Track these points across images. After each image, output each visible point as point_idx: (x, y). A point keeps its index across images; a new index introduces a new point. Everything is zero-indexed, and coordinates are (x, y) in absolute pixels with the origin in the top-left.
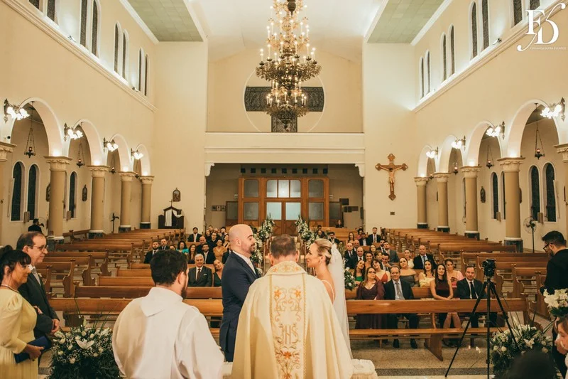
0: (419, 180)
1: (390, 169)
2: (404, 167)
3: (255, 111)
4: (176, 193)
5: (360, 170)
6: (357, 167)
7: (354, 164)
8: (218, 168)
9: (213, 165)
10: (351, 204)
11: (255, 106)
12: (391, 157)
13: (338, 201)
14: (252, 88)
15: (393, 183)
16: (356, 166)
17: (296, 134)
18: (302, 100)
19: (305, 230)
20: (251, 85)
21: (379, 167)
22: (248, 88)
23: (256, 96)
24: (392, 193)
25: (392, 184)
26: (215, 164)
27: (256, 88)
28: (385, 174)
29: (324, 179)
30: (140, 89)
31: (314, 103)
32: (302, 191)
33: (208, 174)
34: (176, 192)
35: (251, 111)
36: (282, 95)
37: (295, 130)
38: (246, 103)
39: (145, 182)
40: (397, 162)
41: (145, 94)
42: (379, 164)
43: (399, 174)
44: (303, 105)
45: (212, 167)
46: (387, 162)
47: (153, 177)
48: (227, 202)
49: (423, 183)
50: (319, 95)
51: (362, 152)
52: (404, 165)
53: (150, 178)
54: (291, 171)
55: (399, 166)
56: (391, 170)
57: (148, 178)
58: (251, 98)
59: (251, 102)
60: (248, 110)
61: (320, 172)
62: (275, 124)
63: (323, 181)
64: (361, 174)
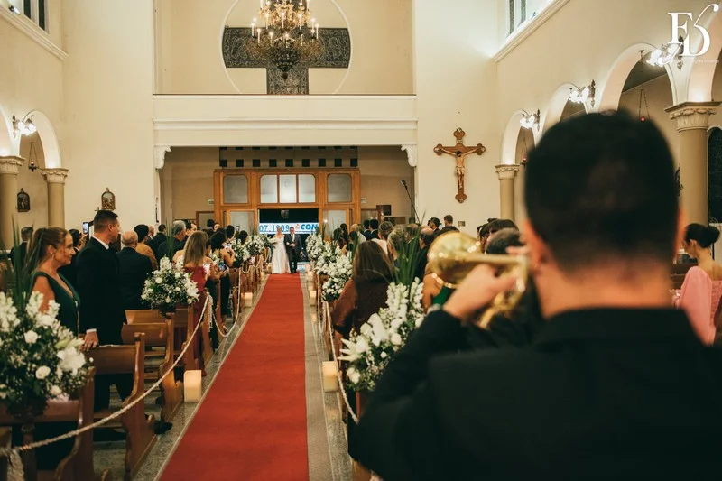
0: (502, 169)
1: (458, 152)
2: (479, 150)
3: (240, 67)
4: (108, 196)
5: (409, 155)
6: (405, 152)
7: (400, 147)
8: (177, 156)
9: (169, 150)
10: (395, 213)
11: (240, 59)
12: (459, 134)
13: (375, 208)
14: (233, 29)
15: (462, 176)
16: (403, 149)
17: (306, 97)
18: (313, 31)
19: (317, 245)
20: (232, 25)
21: (440, 150)
22: (227, 29)
23: (241, 43)
24: (461, 190)
25: (460, 177)
26: (172, 148)
27: (241, 29)
28: (449, 161)
29: (352, 174)
31: (335, 55)
32: (316, 192)
33: (161, 164)
34: (106, 196)
35: (235, 66)
36: (278, 19)
37: (303, 89)
38: (225, 56)
39: (52, 178)
40: (469, 141)
41: (42, 25)
42: (439, 146)
43: (472, 160)
44: (314, 38)
45: (167, 153)
46: (452, 142)
47: (67, 171)
48: (198, 213)
49: (509, 175)
50: (342, 40)
51: (412, 126)
52: (480, 146)
53: (61, 173)
54: (300, 162)
55: (471, 148)
56: (458, 154)
57: (56, 171)
58: (233, 46)
59: (234, 53)
60: (228, 65)
61: (346, 163)
62: (273, 89)
63: (350, 175)
64: (412, 162)
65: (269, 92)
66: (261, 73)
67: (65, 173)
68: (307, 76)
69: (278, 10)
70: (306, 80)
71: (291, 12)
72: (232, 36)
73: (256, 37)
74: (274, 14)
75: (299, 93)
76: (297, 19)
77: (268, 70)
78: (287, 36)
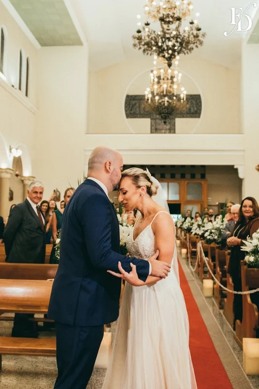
3: (135, 117)
4: (57, 193)
5: (239, 171)
6: (236, 169)
7: (233, 166)
11: (135, 113)
14: (132, 96)
16: (235, 167)
17: (174, 135)
20: (131, 94)
22: (128, 96)
23: (135, 104)
27: (136, 96)
29: (203, 182)
30: (20, 89)
31: (192, 111)
32: (180, 194)
35: (131, 117)
36: (162, 89)
37: (172, 130)
38: (126, 111)
39: (27, 182)
41: (27, 95)
47: (34, 178)
50: (196, 101)
51: (241, 153)
53: (31, 179)
54: (169, 176)
57: (29, 178)
58: (131, 106)
59: (131, 110)
60: (128, 116)
61: (198, 176)
62: (155, 130)
63: (201, 184)
64: (241, 175)
65: (152, 132)
66: (147, 121)
67: (33, 179)
68: (175, 123)
69: (162, 84)
70: (174, 125)
71: (169, 84)
72: (130, 100)
73: (148, 100)
74: (159, 85)
75: (170, 133)
76: (173, 89)
77: (151, 119)
78: (166, 99)
